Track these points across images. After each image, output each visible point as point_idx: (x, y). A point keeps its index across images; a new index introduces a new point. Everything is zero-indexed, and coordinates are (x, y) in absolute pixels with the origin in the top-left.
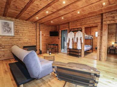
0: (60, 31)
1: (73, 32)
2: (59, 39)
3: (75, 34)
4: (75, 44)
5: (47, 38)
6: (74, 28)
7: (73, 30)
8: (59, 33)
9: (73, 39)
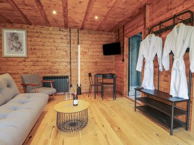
0: (126, 39)
1: (158, 33)
2: (123, 60)
3: (164, 40)
4: (162, 76)
5: (97, 60)
6: (162, 18)
7: (157, 28)
8: (123, 46)
9: (156, 60)
